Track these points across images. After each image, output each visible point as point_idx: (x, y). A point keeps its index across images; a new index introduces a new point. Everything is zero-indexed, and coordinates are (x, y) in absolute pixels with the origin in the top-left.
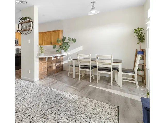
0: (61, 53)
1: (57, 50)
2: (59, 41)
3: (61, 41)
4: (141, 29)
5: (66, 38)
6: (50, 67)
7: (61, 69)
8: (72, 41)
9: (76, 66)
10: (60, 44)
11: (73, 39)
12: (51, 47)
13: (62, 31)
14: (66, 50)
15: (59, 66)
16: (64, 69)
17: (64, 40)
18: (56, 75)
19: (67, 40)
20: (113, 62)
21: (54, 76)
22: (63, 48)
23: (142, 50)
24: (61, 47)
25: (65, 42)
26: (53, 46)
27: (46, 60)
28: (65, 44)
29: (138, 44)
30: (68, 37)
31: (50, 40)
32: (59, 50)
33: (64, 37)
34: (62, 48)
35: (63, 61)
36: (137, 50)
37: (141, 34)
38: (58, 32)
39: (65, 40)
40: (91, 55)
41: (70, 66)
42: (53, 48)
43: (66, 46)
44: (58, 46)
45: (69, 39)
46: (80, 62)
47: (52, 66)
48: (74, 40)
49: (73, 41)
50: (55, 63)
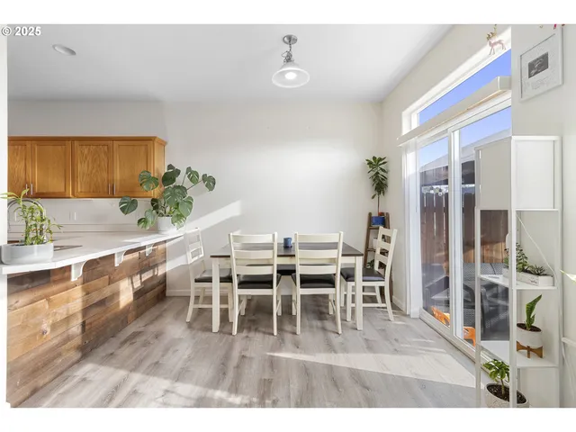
0: (155, 230)
1: (140, 221)
2: (148, 179)
3: (160, 181)
4: (380, 159)
5: (178, 172)
6: (102, 303)
7: (158, 296)
8: (202, 185)
9: (223, 280)
10: (156, 192)
11: (204, 176)
12: (110, 206)
13: (163, 144)
14: (179, 218)
15: (149, 285)
16: (168, 293)
17: (170, 177)
18: (136, 335)
19: (182, 180)
20: (343, 255)
21: (125, 342)
22: (168, 210)
23: (382, 214)
24: (156, 208)
25: (175, 187)
26: (121, 204)
27: (76, 275)
28: (174, 195)
29: (373, 197)
30: (189, 169)
31: (105, 175)
32: (150, 219)
33: (170, 167)
34: (161, 211)
35: (165, 261)
36: (370, 214)
37: (382, 173)
38: (145, 145)
39: (174, 180)
40: (276, 234)
41: (197, 281)
42: (123, 210)
43: (178, 204)
44: (143, 205)
45: (192, 175)
46: (239, 262)
47: (116, 294)
48: (210, 182)
49: (207, 186)
50: (131, 277)
